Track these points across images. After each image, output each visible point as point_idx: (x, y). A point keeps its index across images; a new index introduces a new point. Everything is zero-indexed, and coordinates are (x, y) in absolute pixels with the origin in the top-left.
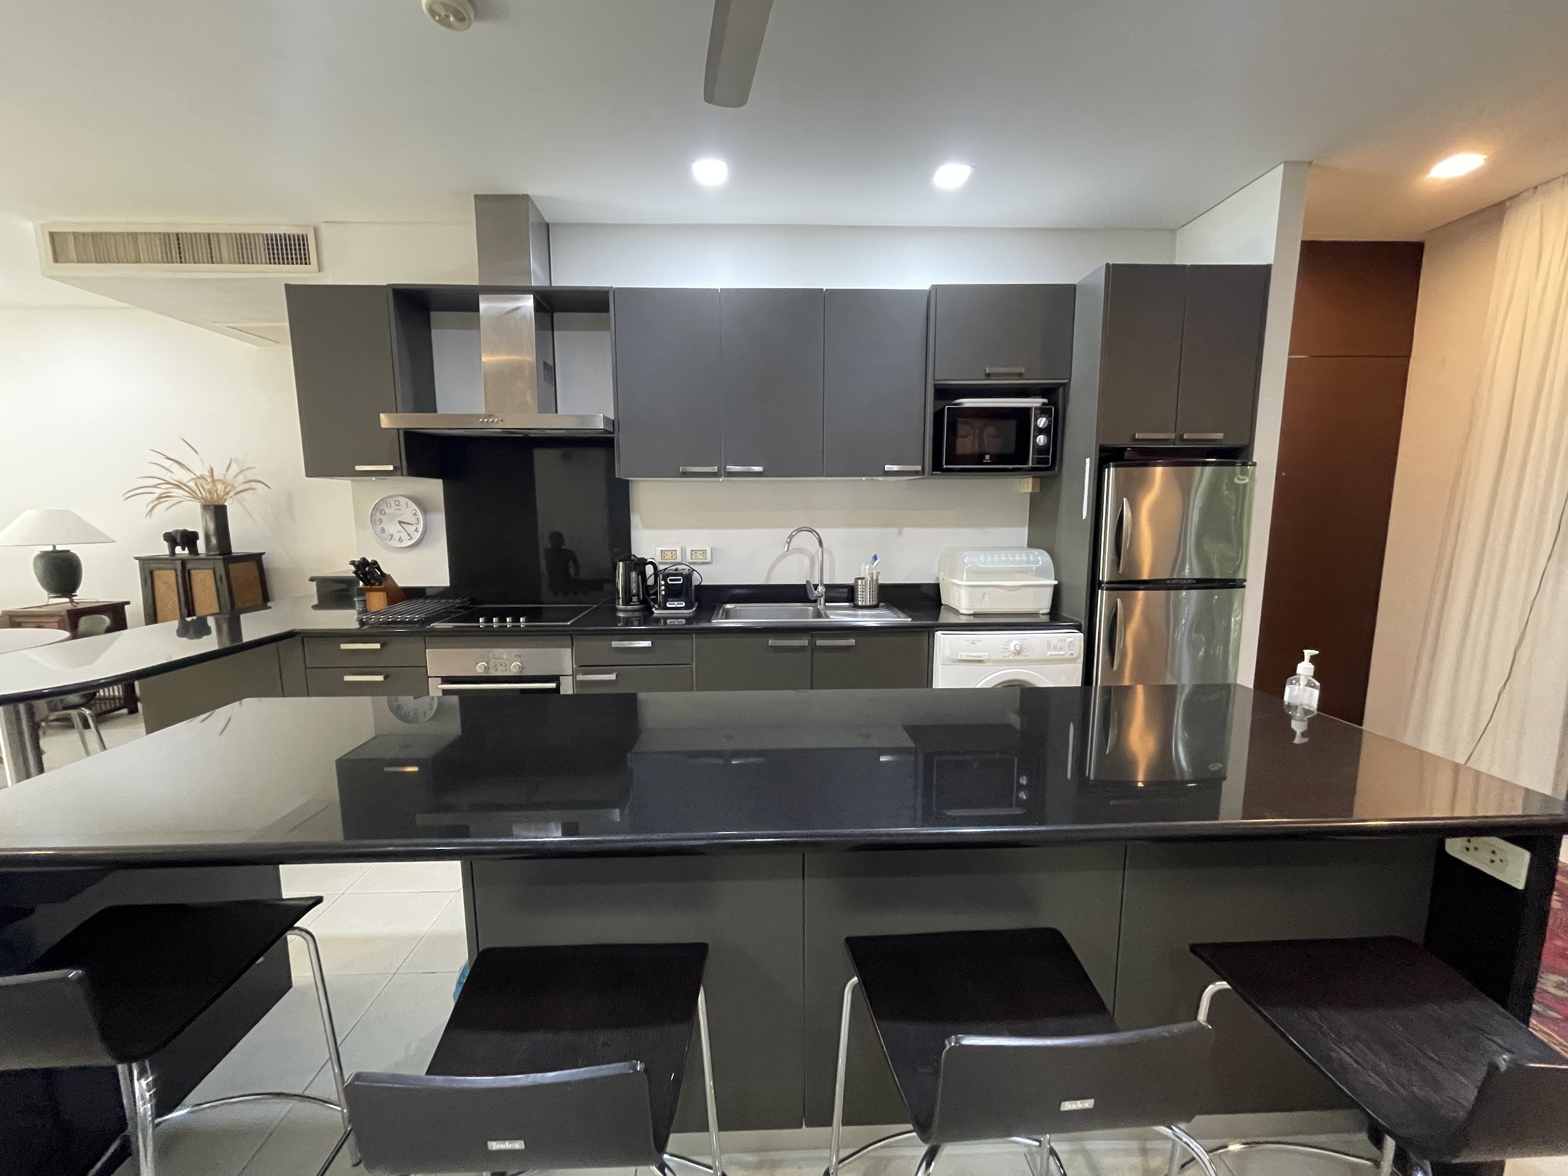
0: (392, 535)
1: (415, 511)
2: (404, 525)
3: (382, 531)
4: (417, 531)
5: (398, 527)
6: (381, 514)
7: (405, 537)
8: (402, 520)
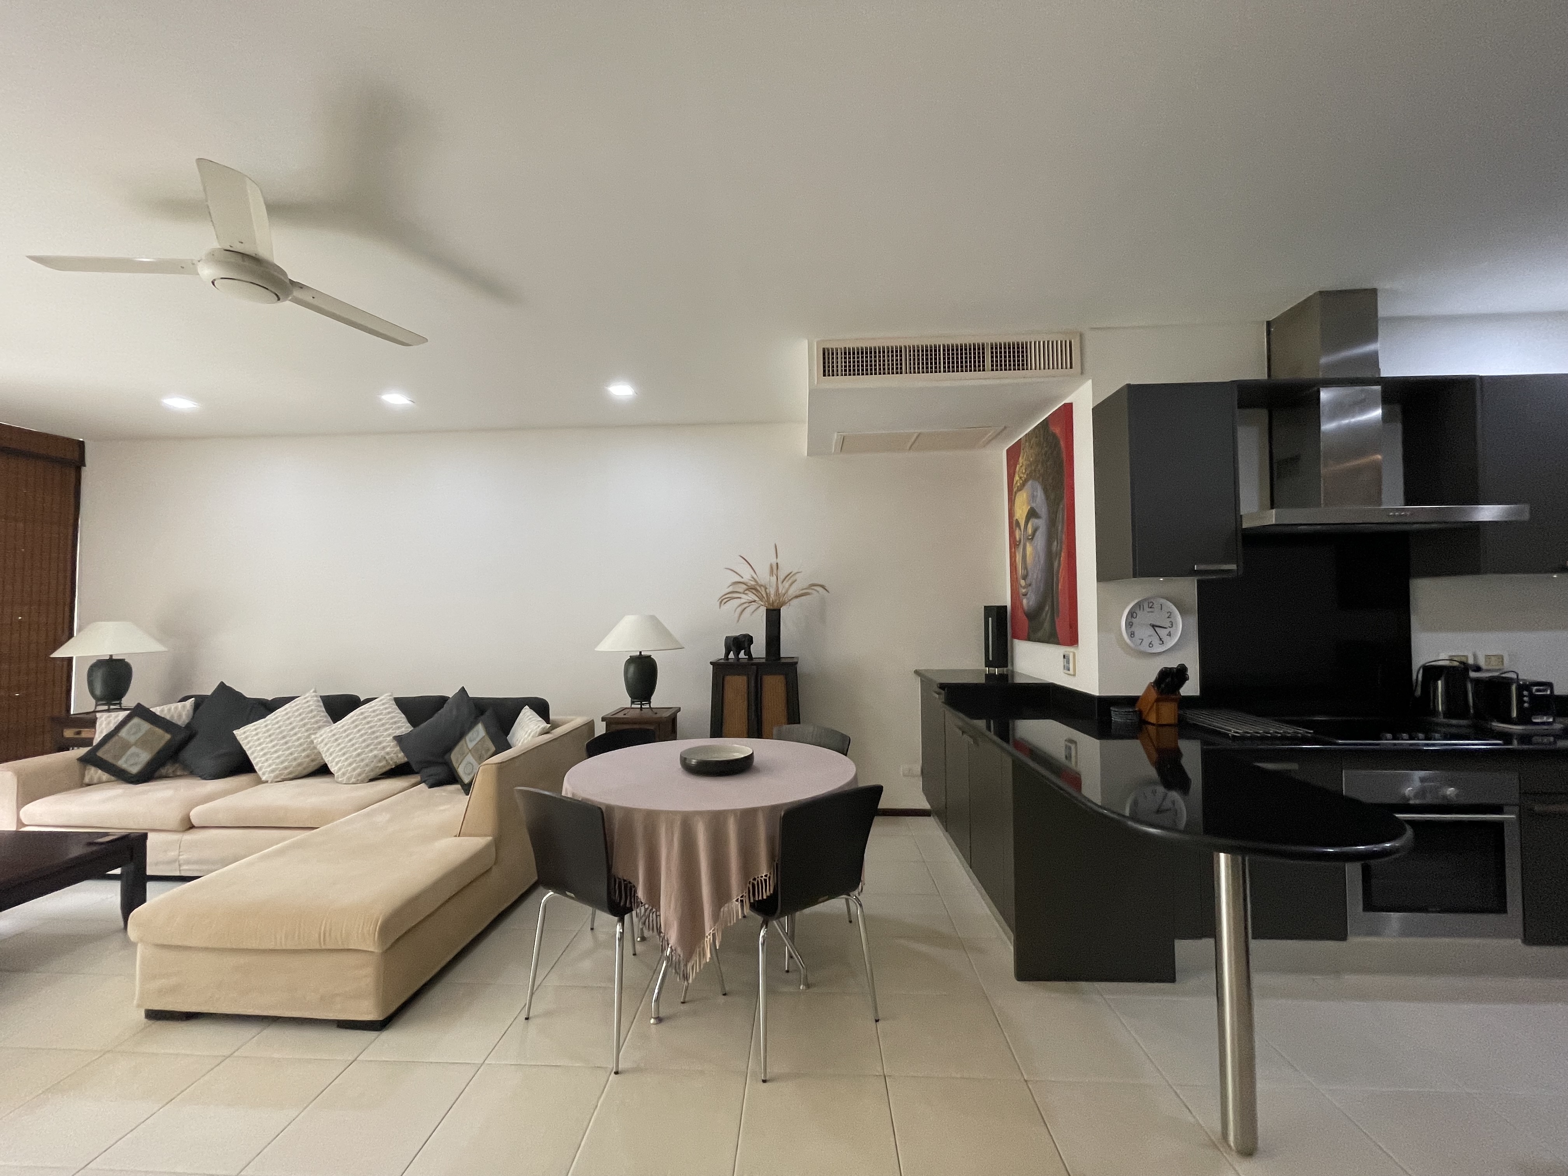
0: (1143, 639)
1: (1169, 614)
2: (1157, 629)
3: (1132, 635)
4: (1170, 635)
5: (1151, 631)
6: (1132, 616)
7: (1156, 641)
8: (1155, 623)
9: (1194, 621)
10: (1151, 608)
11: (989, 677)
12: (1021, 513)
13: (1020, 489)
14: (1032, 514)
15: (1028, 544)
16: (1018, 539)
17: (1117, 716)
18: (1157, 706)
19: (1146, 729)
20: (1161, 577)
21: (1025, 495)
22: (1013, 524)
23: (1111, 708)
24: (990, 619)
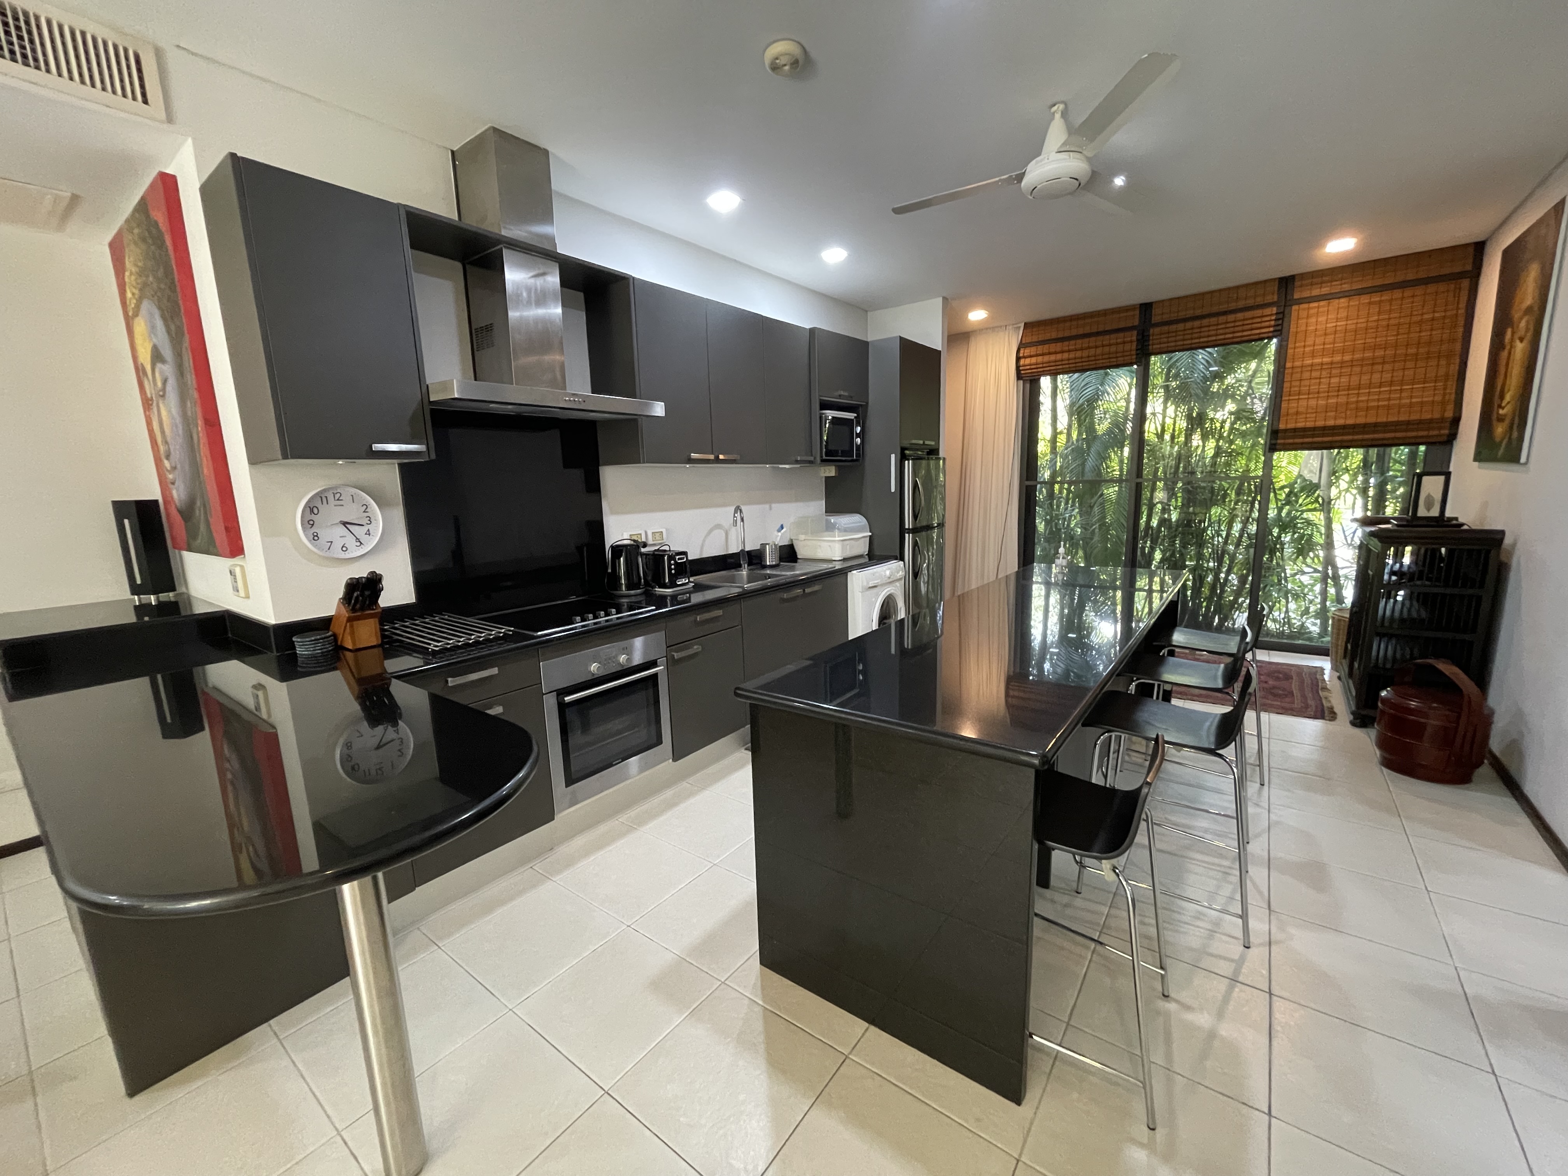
0: (331, 542)
1: (365, 507)
2: (348, 526)
3: (315, 537)
4: (369, 534)
5: (342, 530)
6: (312, 511)
7: (350, 541)
8: (346, 520)
9: (398, 514)
10: (338, 500)
11: (140, 610)
12: (145, 357)
13: (136, 314)
14: (157, 357)
15: (161, 405)
16: (149, 396)
17: (303, 647)
18: (352, 626)
19: (344, 656)
20: (340, 458)
21: (143, 324)
22: (140, 370)
23: (294, 639)
24: (126, 522)
